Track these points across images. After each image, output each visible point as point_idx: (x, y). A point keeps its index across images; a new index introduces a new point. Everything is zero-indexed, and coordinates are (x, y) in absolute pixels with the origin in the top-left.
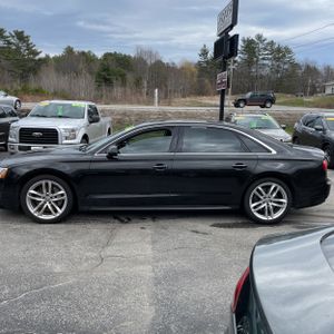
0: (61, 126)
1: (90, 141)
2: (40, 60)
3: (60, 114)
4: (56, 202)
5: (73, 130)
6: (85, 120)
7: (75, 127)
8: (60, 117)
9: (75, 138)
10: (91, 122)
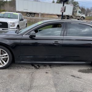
0: (9, 21)
1: (20, 27)
2: (4, 2)
3: (9, 17)
4: (3, 59)
5: (14, 23)
6: (18, 20)
7: (14, 22)
8: (9, 18)
9: (14, 26)
10: (20, 21)
